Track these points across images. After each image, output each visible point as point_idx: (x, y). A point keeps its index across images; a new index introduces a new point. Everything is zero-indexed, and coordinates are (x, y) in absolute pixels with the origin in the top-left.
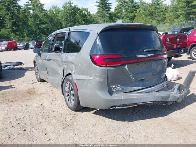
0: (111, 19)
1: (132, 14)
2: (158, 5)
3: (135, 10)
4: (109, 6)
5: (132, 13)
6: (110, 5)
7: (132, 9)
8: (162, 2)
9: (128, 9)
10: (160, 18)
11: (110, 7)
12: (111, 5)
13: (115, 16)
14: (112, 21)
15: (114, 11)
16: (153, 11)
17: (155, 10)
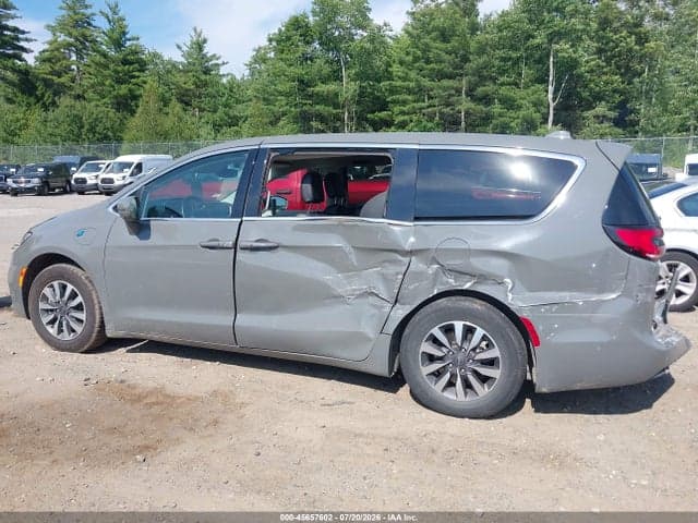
0: (31, 95)
1: (123, 90)
2: (205, 73)
3: (134, 77)
4: (18, 39)
5: (123, 86)
6: (20, 36)
7: (119, 69)
8: (217, 65)
9: (106, 67)
10: (217, 116)
11: (22, 44)
12: (27, 40)
13: (48, 84)
14: (32, 100)
15: (33, 65)
16: (190, 90)
17: (197, 87)
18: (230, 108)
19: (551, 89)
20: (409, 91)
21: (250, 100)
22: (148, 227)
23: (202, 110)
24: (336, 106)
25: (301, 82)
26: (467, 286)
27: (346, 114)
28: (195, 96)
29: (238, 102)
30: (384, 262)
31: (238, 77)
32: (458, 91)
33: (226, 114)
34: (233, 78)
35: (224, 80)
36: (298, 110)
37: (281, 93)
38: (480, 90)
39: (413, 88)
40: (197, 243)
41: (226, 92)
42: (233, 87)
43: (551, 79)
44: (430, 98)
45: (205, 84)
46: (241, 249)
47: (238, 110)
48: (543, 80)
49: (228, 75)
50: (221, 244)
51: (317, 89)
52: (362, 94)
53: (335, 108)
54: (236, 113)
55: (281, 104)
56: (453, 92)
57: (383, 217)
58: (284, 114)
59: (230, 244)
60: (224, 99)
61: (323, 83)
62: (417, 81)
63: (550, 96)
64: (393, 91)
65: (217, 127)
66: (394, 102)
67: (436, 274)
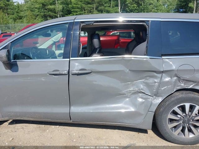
16: (3, 7)
17: (5, 6)
18: (19, 13)
19: (119, 8)
20: (78, 8)
21: (25, 10)
22: (16, 65)
23: (8, 14)
24: (55, 13)
25: (43, 4)
26: (191, 87)
27: (59, 15)
28: (5, 9)
29: (21, 11)
30: (146, 77)
31: (20, 3)
32: (93, 8)
33: (18, 15)
34: (18, 3)
35: (15, 4)
36: (43, 14)
37: (36, 8)
38: (100, 8)
39: (79, 7)
40: (46, 73)
41: (17, 8)
42: (18, 6)
43: (119, 5)
44: (84, 10)
45: (9, 5)
46: (72, 74)
47: (22, 14)
48: (117, 6)
49: (16, 2)
50: (61, 72)
51: (48, 7)
52: (63, 9)
53: (55, 14)
54: (21, 15)
55: (36, 12)
56: (92, 8)
57: (145, 55)
58: (38, 15)
59: (66, 72)
60: (16, 10)
61: (50, 5)
62: (81, 5)
63: (119, 10)
64: (73, 8)
65: (15, 20)
66: (73, 11)
67: (175, 82)
